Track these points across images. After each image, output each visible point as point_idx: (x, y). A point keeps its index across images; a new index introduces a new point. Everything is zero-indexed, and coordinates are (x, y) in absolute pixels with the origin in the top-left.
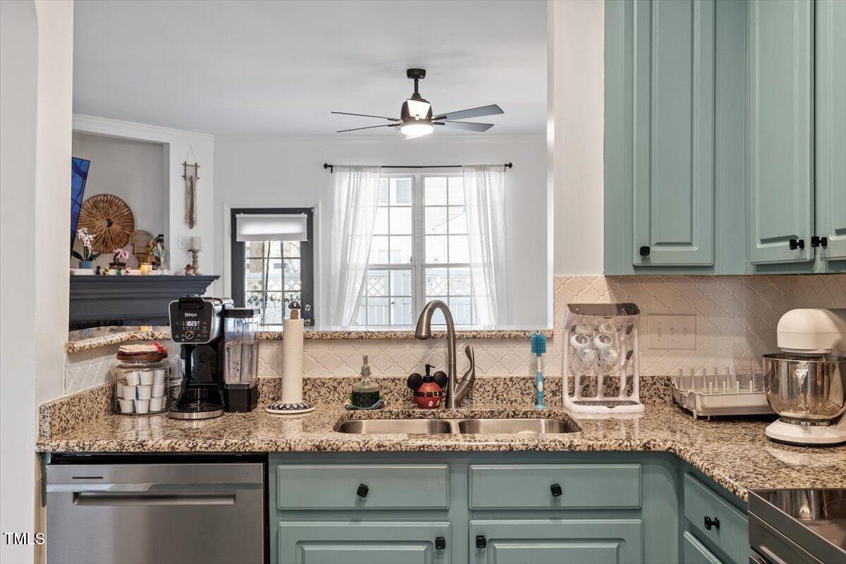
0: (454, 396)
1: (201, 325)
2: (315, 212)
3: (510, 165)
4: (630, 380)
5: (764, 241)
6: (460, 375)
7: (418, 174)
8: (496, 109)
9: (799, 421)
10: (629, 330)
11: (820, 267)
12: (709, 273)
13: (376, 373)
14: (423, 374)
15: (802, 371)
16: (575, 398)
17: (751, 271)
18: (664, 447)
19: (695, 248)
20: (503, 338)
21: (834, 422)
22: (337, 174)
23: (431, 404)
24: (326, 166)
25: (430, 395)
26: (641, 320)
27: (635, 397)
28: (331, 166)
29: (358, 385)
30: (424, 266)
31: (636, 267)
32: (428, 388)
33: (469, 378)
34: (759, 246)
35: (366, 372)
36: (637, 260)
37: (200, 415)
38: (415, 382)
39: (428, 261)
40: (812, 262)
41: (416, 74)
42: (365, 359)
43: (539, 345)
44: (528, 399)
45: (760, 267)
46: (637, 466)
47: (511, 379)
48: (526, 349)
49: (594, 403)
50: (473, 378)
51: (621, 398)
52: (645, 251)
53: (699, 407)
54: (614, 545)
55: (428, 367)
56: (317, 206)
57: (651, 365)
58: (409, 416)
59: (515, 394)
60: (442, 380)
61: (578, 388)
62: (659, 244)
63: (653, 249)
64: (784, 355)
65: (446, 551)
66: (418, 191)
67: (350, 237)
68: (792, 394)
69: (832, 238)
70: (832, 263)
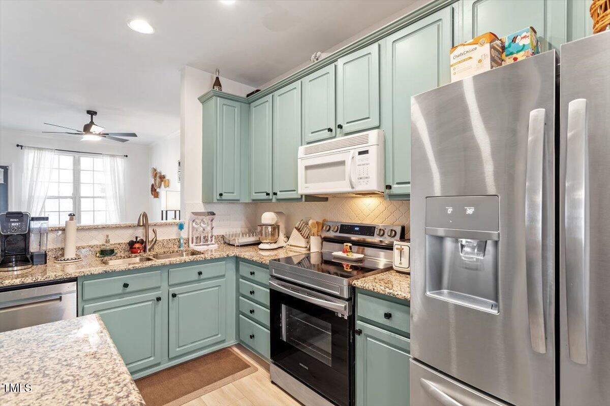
0: (148, 247)
1: (21, 225)
2: (10, 168)
3: (127, 156)
4: (212, 237)
5: (255, 193)
6: (150, 239)
7: (77, 155)
8: (134, 135)
9: (267, 243)
10: (212, 221)
11: (274, 200)
12: (239, 202)
13: (111, 242)
14: (135, 240)
15: (270, 229)
16: (194, 244)
17: (250, 201)
18: (233, 255)
19: (235, 194)
20: (166, 225)
21: (275, 242)
22: (26, 151)
23: (139, 251)
24: (18, 146)
25: (139, 248)
26: (216, 217)
27: (213, 242)
28: (22, 146)
29: (102, 247)
30: (80, 197)
31: (218, 200)
32: (137, 245)
33: (154, 240)
34: (254, 194)
35: (107, 241)
36: (218, 197)
37: (19, 268)
38: (131, 244)
39: (82, 195)
40: (272, 199)
41: (92, 113)
42: (107, 236)
43: (181, 227)
44: (176, 246)
45: (253, 200)
46: (224, 262)
47: (169, 240)
48: (176, 229)
49: (200, 245)
50: (156, 240)
51: (209, 243)
52: (221, 195)
53: (237, 242)
54: (218, 288)
55: (137, 238)
56: (11, 165)
57: (218, 232)
58: (130, 257)
59: (171, 245)
60: (142, 242)
61: (194, 241)
62: (225, 193)
63: (224, 194)
64: (264, 225)
65: (160, 302)
66: (77, 163)
67: (35, 183)
68: (266, 236)
69: (278, 193)
70: (278, 200)
